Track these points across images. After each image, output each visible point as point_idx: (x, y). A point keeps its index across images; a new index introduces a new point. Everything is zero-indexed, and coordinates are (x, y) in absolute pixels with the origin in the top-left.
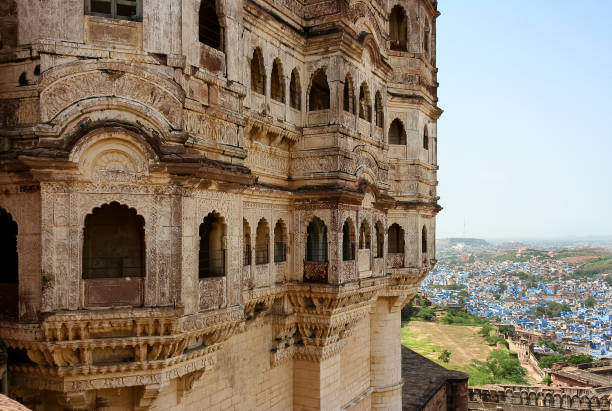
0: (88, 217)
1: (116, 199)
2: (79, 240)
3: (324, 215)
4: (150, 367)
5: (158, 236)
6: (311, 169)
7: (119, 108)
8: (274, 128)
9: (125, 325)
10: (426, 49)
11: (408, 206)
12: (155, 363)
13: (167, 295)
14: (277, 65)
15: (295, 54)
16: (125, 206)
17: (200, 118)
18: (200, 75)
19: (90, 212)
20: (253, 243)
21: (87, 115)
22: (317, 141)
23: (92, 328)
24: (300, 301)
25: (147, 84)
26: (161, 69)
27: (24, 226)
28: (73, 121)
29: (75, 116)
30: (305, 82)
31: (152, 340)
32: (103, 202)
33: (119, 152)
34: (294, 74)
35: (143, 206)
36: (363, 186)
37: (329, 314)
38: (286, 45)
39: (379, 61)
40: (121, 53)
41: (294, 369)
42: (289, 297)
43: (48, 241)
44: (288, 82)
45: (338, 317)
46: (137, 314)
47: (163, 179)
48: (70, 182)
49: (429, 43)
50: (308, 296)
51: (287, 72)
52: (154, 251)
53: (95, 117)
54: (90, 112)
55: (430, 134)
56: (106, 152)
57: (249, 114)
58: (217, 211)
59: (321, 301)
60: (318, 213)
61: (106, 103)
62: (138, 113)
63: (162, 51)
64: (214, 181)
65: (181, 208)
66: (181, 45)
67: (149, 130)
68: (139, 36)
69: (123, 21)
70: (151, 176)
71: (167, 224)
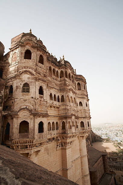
1: (24, 120)
2: (19, 127)
3: (65, 121)
4: (30, 149)
5: (31, 126)
6: (62, 113)
8: (55, 106)
9: (25, 141)
10: (85, 89)
11: (84, 118)
12: (31, 148)
13: (32, 136)
14: (55, 95)
15: (58, 93)
17: (39, 106)
18: (39, 99)
19: (21, 122)
20: (51, 126)
22: (63, 107)
23: (20, 142)
24: (61, 137)
25: (30, 102)
26: (32, 99)
27: (11, 125)
29: (19, 107)
30: (60, 97)
31: (30, 144)
33: (25, 112)
34: (58, 96)
35: (29, 121)
36: (72, 115)
37: (67, 140)
38: (56, 92)
39: (74, 93)
40: (27, 97)
41: (62, 151)
42: (59, 137)
43: (14, 127)
44: (57, 98)
45: (69, 140)
46: (27, 139)
47: (32, 116)
48: (18, 117)
49: (85, 88)
50: (63, 136)
53: (22, 107)
55: (87, 104)
57: (49, 104)
58: (42, 121)
59: (65, 137)
60: (63, 120)
61: (24, 105)
62: (29, 106)
63: (32, 97)
64: (41, 116)
65: (35, 121)
66: (35, 95)
67: (30, 109)
68: (29, 95)
69: (27, 93)
70: (30, 116)
71: (33, 124)
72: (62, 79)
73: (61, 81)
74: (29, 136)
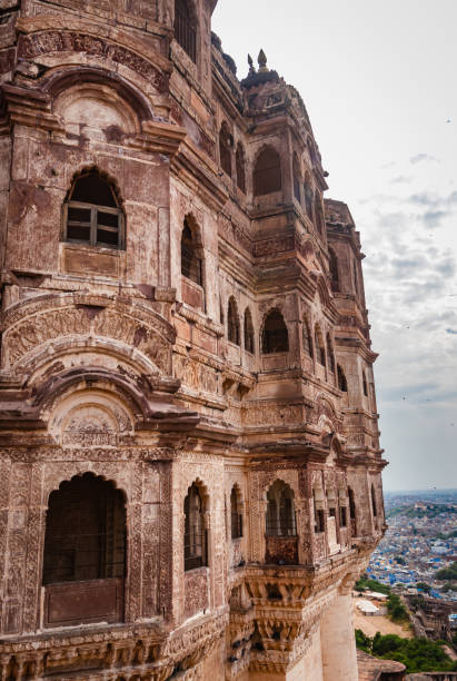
0: (53, 494)
1: (89, 466)
3: (289, 476)
5: (141, 518)
6: (270, 421)
7: (99, 350)
8: (232, 374)
9: (98, 652)
13: (155, 602)
14: (232, 304)
15: (247, 292)
16: (101, 478)
17: (183, 361)
18: (184, 312)
19: (56, 488)
21: (60, 360)
22: (271, 388)
23: (52, 661)
24: (262, 589)
25: (131, 322)
28: (41, 367)
29: (44, 361)
30: (257, 324)
32: (74, 473)
33: (97, 406)
34: (247, 312)
35: (124, 476)
37: (300, 606)
38: (239, 282)
39: (325, 300)
42: (247, 585)
44: (242, 321)
45: (310, 609)
47: (150, 442)
48: (32, 448)
50: (272, 583)
51: (241, 312)
52: (138, 540)
53: (69, 362)
54: (63, 355)
55: (368, 380)
56: (81, 407)
58: (201, 479)
59: (289, 588)
60: (281, 474)
61: (83, 344)
62: (121, 356)
63: (148, 283)
64: (200, 441)
65: (171, 477)
66: (169, 276)
67: (132, 377)
68: (123, 265)
69: (104, 249)
70: (136, 436)
71: (155, 500)
72: (270, 200)
73: (258, 216)
74: (131, 608)
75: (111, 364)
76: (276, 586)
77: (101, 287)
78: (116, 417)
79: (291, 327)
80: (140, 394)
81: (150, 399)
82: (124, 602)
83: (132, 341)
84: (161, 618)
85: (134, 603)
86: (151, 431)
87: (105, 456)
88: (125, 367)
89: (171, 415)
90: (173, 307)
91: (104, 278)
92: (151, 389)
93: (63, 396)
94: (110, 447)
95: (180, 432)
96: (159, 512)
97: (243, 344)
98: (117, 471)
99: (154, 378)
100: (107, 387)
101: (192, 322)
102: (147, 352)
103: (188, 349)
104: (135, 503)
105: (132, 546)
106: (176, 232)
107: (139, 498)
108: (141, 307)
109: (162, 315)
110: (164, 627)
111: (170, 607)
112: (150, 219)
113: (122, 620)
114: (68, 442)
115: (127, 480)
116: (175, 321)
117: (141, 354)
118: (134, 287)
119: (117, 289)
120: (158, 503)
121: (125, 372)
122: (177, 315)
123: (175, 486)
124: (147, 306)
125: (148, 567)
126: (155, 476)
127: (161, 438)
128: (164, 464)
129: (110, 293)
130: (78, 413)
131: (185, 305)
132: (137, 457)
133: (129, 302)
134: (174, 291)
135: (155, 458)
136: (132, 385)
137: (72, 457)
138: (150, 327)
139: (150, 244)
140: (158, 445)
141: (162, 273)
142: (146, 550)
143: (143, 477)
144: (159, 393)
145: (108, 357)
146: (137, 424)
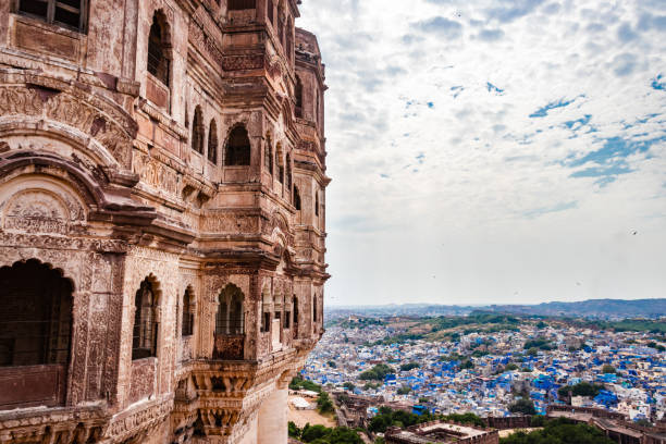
1: (35, 253)
3: (241, 281)
5: (89, 307)
6: (227, 229)
7: (51, 135)
8: (193, 181)
9: (34, 435)
10: (318, 118)
13: (99, 387)
14: (198, 113)
15: (214, 103)
16: (47, 265)
17: (144, 159)
18: (147, 109)
21: (5, 140)
22: (231, 199)
24: (207, 382)
25: (90, 110)
30: (222, 135)
32: (17, 258)
33: (45, 192)
34: (213, 123)
35: (73, 265)
36: (281, 251)
37: (242, 396)
38: (206, 92)
42: (194, 379)
44: (207, 132)
50: (217, 376)
51: (206, 122)
52: (84, 328)
54: (9, 135)
55: (320, 202)
56: (28, 191)
58: (155, 274)
60: (233, 279)
61: (34, 127)
62: (76, 144)
63: (111, 72)
64: (156, 238)
65: (123, 269)
66: (134, 69)
67: (88, 167)
68: (83, 50)
69: (62, 29)
70: (89, 227)
71: (105, 290)
72: (243, 16)
73: (230, 30)
74: (73, 393)
75: (65, 152)
76: (221, 379)
77: (57, 69)
78: (67, 205)
79: (254, 143)
80: (95, 185)
81: (105, 191)
82: (66, 386)
83: (89, 130)
84: (105, 402)
85: (76, 388)
86: (105, 222)
87: (52, 244)
88: (80, 155)
89: (127, 208)
90: (136, 101)
91: (61, 60)
92: (108, 181)
93: (7, 178)
94: (59, 235)
95: (135, 226)
96: (109, 302)
97: (206, 154)
98: (66, 260)
99: (112, 170)
100: (59, 173)
101: (155, 120)
102: (105, 143)
103: (150, 147)
104: (83, 292)
105: (77, 332)
106: (145, 26)
107: (88, 286)
108: (101, 97)
109: (123, 108)
110: (107, 410)
111: (115, 391)
112: (116, 6)
113: (63, 404)
114: (10, 227)
115: (76, 270)
116: (137, 117)
117: (99, 144)
118: (95, 74)
119: (76, 74)
120: (109, 293)
121: (80, 161)
122: (139, 111)
123: (127, 278)
124: (108, 96)
125: (93, 354)
126: (107, 268)
127: (115, 230)
128: (118, 256)
129: (67, 77)
130: (23, 198)
131: (149, 102)
132: (88, 247)
133: (88, 90)
134: (138, 85)
135: (107, 250)
136: (87, 174)
137: (14, 243)
138: (110, 118)
139: (115, 33)
140: (112, 237)
141: (127, 65)
142: (92, 339)
143: (94, 268)
144: (116, 186)
145: (62, 144)
146: (89, 215)
